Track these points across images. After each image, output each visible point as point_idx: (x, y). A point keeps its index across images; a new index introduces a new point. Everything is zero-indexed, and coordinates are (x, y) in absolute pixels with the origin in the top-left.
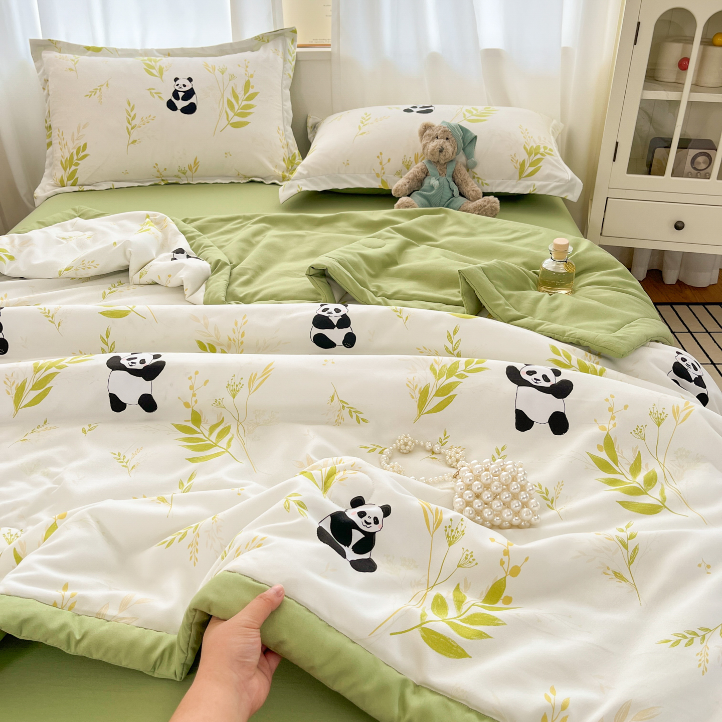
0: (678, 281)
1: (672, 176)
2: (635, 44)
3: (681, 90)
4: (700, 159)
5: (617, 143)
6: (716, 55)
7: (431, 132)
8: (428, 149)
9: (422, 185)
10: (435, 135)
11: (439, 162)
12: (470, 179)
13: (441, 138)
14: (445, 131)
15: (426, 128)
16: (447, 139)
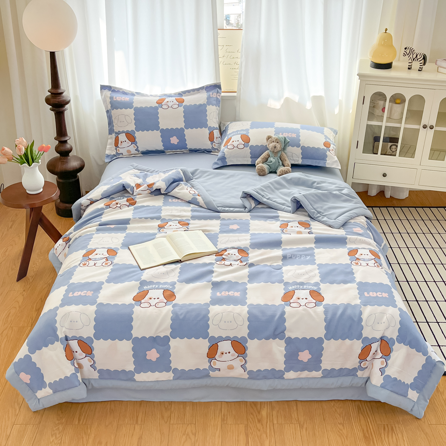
0: (390, 196)
1: (381, 155)
2: (363, 104)
3: (382, 122)
4: (394, 147)
5: (358, 141)
6: (397, 108)
7: (271, 140)
8: (270, 146)
9: (267, 161)
10: (272, 141)
11: (274, 151)
12: (287, 159)
13: (275, 142)
14: (277, 139)
15: (269, 138)
16: (278, 142)
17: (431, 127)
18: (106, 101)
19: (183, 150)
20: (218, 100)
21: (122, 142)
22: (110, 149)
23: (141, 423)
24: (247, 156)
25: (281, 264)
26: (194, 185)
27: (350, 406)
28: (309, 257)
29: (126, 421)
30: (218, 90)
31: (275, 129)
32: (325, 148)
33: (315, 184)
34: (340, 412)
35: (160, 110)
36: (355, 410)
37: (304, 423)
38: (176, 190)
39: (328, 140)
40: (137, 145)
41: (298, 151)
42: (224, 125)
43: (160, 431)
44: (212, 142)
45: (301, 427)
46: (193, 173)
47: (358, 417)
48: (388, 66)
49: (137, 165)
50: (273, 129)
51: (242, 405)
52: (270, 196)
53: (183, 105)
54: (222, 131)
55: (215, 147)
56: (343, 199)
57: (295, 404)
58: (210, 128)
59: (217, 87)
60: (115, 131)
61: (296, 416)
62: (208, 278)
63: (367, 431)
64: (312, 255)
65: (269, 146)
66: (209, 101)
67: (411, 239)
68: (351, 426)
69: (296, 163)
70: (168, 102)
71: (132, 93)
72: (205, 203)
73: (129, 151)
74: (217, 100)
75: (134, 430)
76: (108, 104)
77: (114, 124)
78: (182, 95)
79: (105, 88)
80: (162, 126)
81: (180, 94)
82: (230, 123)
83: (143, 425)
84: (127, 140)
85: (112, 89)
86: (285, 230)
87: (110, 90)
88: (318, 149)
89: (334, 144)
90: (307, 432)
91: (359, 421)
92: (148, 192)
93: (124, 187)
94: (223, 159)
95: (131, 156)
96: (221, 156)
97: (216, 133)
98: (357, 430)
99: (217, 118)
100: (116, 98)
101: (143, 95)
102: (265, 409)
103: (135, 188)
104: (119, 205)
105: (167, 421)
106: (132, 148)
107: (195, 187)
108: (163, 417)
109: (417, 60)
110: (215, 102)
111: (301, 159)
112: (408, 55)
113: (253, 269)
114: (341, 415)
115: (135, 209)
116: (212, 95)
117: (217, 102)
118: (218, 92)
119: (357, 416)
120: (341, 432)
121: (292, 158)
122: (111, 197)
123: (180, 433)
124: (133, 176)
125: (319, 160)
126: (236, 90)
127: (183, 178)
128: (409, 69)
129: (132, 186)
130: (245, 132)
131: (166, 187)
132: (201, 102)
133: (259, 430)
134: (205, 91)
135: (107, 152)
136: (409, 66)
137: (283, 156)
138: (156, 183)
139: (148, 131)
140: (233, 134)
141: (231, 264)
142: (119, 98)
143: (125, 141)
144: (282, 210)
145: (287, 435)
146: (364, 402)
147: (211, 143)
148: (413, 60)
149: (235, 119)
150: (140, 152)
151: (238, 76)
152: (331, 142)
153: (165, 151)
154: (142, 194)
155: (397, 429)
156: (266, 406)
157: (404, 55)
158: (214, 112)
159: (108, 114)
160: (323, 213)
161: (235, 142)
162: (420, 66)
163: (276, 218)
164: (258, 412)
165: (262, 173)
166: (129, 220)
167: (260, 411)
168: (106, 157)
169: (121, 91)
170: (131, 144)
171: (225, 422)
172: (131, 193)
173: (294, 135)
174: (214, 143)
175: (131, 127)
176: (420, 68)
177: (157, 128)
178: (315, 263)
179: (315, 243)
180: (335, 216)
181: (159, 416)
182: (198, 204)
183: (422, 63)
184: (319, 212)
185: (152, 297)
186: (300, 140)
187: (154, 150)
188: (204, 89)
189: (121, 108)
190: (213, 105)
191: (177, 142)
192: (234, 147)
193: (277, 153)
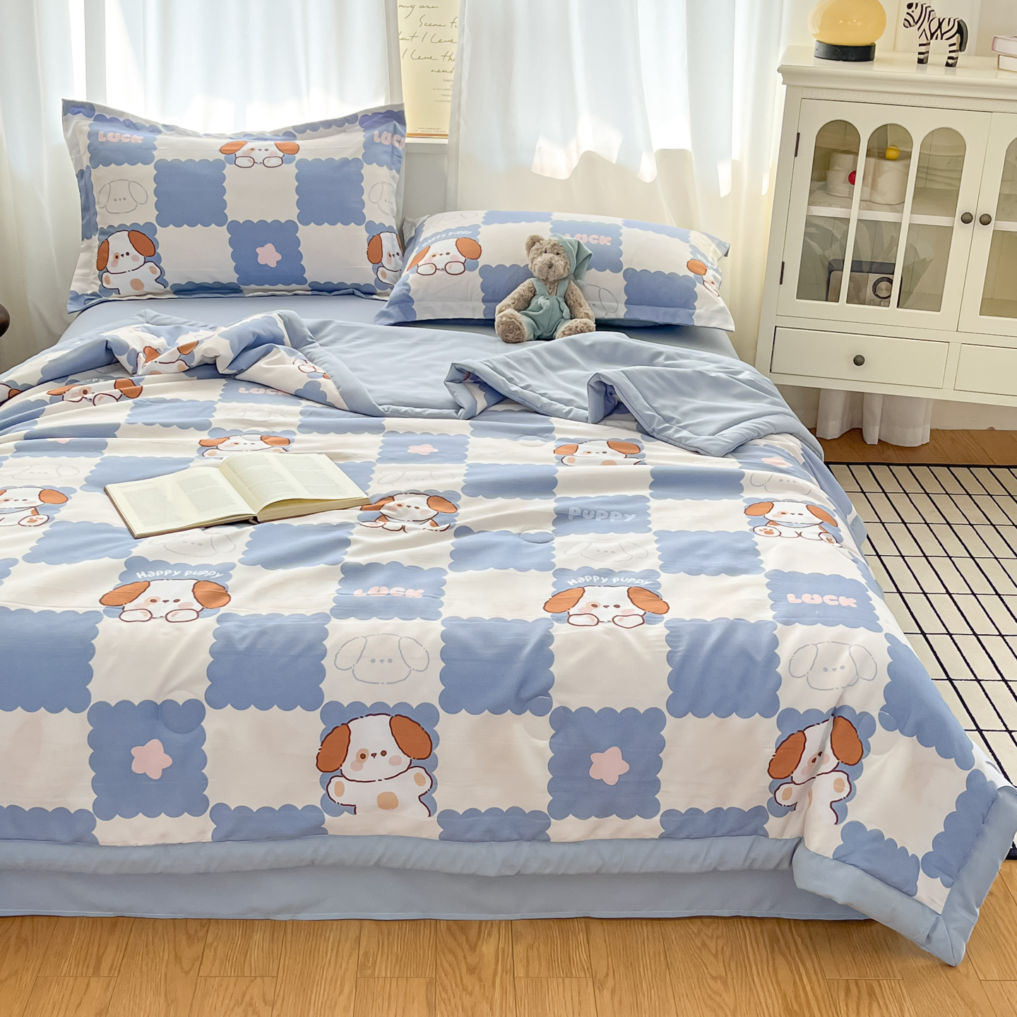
0: (879, 440)
1: (847, 303)
2: (796, 156)
4: (884, 285)
5: (783, 263)
6: (890, 170)
7: (539, 246)
8: (536, 264)
9: (529, 305)
10: (543, 250)
11: (547, 279)
12: (583, 301)
13: (550, 253)
14: (555, 244)
15: (534, 241)
16: (558, 254)
17: (985, 219)
18: (77, 144)
19: (294, 286)
20: (396, 153)
21: (117, 257)
22: (84, 278)
23: (109, 974)
24: (471, 296)
25: (550, 532)
26: (314, 356)
27: (747, 932)
28: (634, 516)
29: (65, 969)
30: (397, 124)
31: (551, 223)
32: (692, 275)
33: (661, 359)
34: (717, 950)
35: (229, 170)
36: (762, 945)
37: (607, 975)
38: (262, 364)
39: (699, 256)
40: (161, 265)
41: (615, 282)
42: (414, 225)
43: (166, 996)
44: (377, 266)
45: (599, 985)
46: (316, 331)
47: (771, 962)
48: (864, 53)
49: (157, 313)
50: (548, 225)
51: (422, 931)
52: (530, 381)
53: (295, 159)
54: (406, 240)
55: (384, 281)
56: (737, 391)
57: (584, 929)
58: (370, 226)
59: (394, 116)
60: (99, 227)
61: (584, 957)
62: (333, 557)
63: (797, 996)
64: (644, 512)
65: (534, 263)
66: (371, 153)
67: (935, 536)
68: (750, 984)
69: (612, 316)
70: (253, 149)
71: (151, 126)
72: (342, 394)
73: (136, 284)
74: (393, 152)
75: (86, 990)
76: (82, 153)
77: (97, 207)
78: (295, 136)
79: (77, 110)
80: (236, 212)
81: (290, 134)
82: (428, 217)
83: (114, 979)
84: (133, 252)
85: (96, 113)
86: (568, 460)
87: (89, 116)
88: (672, 277)
89: (716, 270)
90: (616, 999)
91: (771, 971)
92: (179, 365)
93: (108, 350)
94: (405, 301)
95: (142, 297)
96: (400, 293)
97: (389, 243)
98: (767, 993)
99: (393, 199)
100: (105, 135)
101: (183, 133)
102: (493, 941)
103: (141, 355)
104: (89, 396)
105: (190, 970)
106: (147, 275)
107: (315, 361)
108: (178, 959)
109: (942, 35)
110: (387, 158)
111: (623, 305)
112: (916, 23)
113: (466, 540)
114: (720, 956)
115: (137, 405)
116: (380, 137)
117: (392, 157)
118: (395, 131)
119: (767, 958)
120: (718, 999)
121: (598, 303)
122: (70, 378)
123: (227, 1001)
124: (139, 329)
125: (676, 309)
126: (447, 133)
127: (284, 337)
128: (920, 61)
129: (134, 349)
130: (470, 233)
131: (232, 356)
132: (348, 154)
133: (471, 994)
134: (359, 127)
135: (76, 286)
136: (920, 53)
137: (575, 293)
138: (202, 341)
139: (192, 225)
140: (433, 239)
141: (403, 528)
142: (114, 135)
143: (128, 254)
144: (565, 416)
145: (554, 1006)
146: (790, 924)
147: (373, 268)
148: (931, 38)
149: (445, 206)
150: (168, 288)
151: (450, 93)
152: (709, 265)
153: (242, 287)
154: (161, 374)
155: (887, 992)
156: (495, 931)
157: (907, 24)
159: (83, 182)
160: (678, 422)
161: (438, 257)
162: (950, 52)
163: (546, 435)
164: (470, 946)
165: (513, 336)
166: (116, 427)
167: (476, 944)
168: (72, 299)
169: (122, 120)
170: (145, 263)
171: (369, 972)
172: (130, 368)
173: (605, 241)
174: (381, 269)
175: (146, 214)
176: (949, 58)
177: (220, 219)
178: (650, 530)
179: (652, 486)
180: (713, 428)
181: (166, 957)
182: (321, 399)
183: (954, 44)
184: (668, 419)
185: (159, 598)
186: (620, 253)
187: (211, 282)
188: (358, 123)
189: (119, 163)
190: (380, 165)
191: (277, 262)
192: (436, 269)
193: (556, 284)
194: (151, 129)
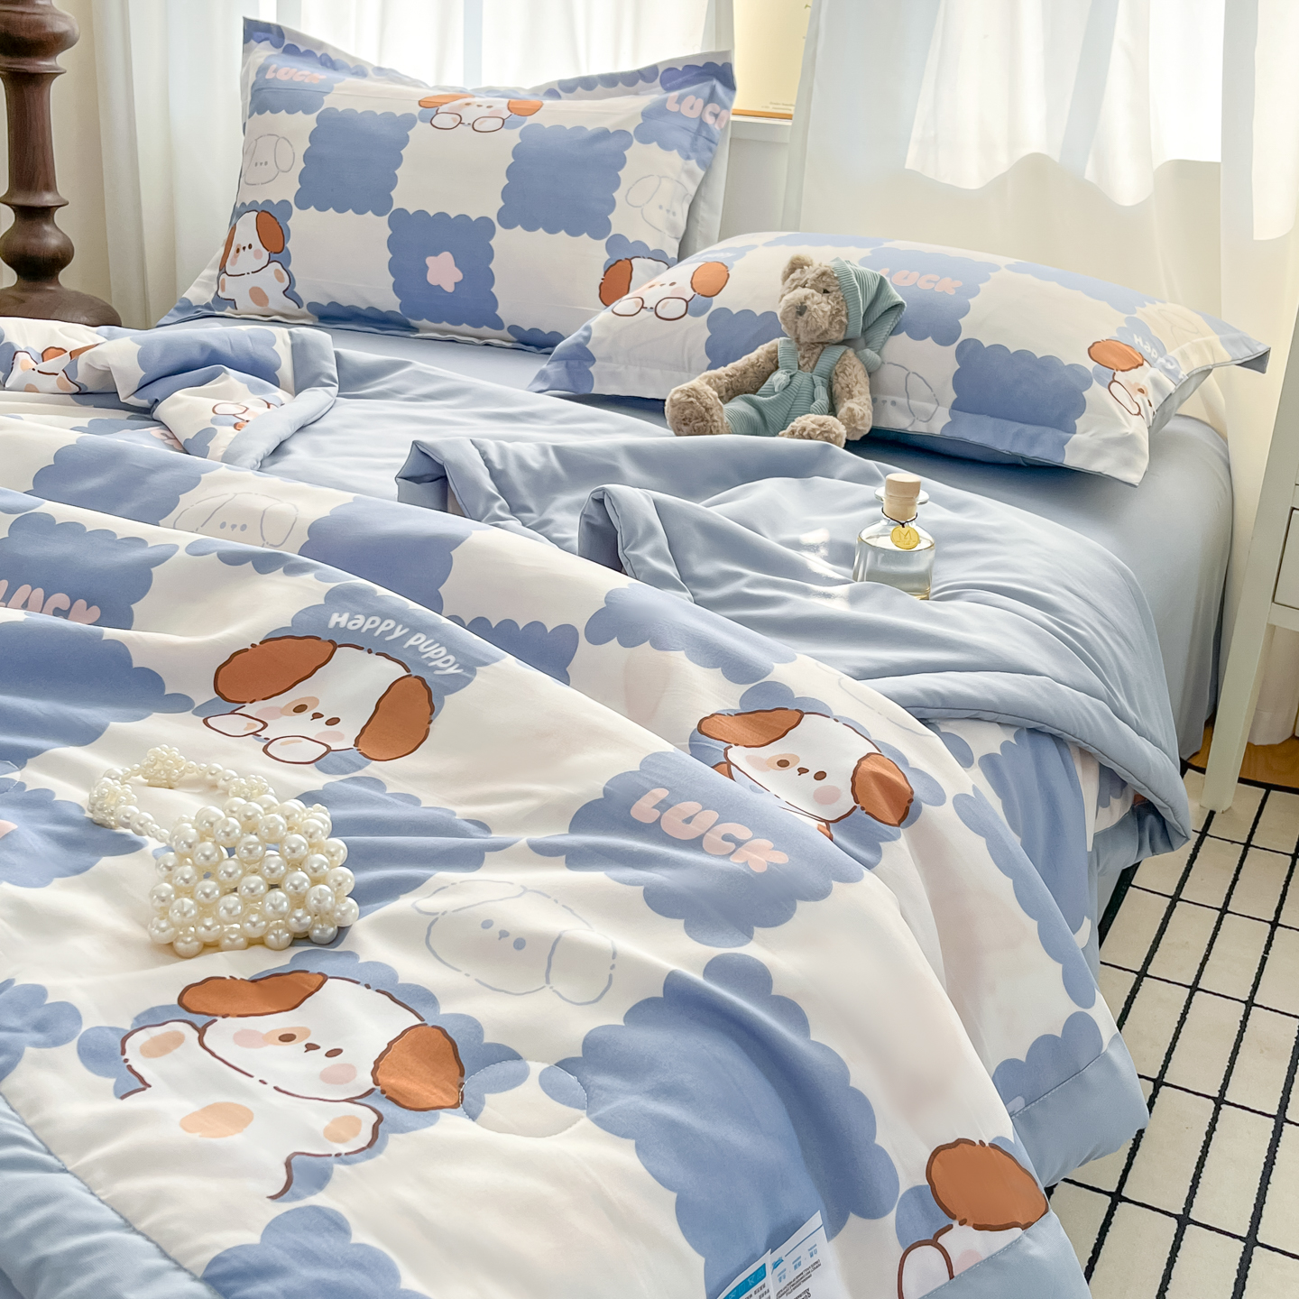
11: (797, 335)
14: (824, 274)
15: (795, 266)
16: (826, 291)
19: (485, 330)
20: (704, 134)
21: (238, 251)
22: (206, 281)
30: (720, 89)
32: (1090, 365)
35: (420, 132)
39: (1141, 340)
41: (939, 362)
53: (523, 123)
58: (616, 243)
59: (716, 72)
66: (652, 127)
70: (467, 104)
71: (356, 66)
73: (258, 295)
74: (698, 132)
76: (248, 94)
79: (263, 35)
80: (408, 195)
84: (257, 244)
85: (287, 42)
87: (277, 46)
92: (61, 379)
94: (580, 357)
96: (577, 342)
100: (277, 72)
106: (271, 281)
111: (948, 410)
116: (680, 100)
117: (695, 139)
118: (712, 97)
132: (610, 124)
134: (659, 88)
137: (849, 371)
142: (287, 71)
143: (250, 246)
152: (1158, 359)
153: (410, 319)
158: (660, 177)
161: (657, 288)
168: (177, 309)
169: (319, 54)
170: (269, 263)
173: (947, 287)
175: (284, 189)
186: (965, 310)
187: (364, 307)
188: (658, 80)
189: (274, 111)
190: (665, 146)
191: (455, 283)
192: (642, 307)
193: (817, 351)
194: (353, 71)
